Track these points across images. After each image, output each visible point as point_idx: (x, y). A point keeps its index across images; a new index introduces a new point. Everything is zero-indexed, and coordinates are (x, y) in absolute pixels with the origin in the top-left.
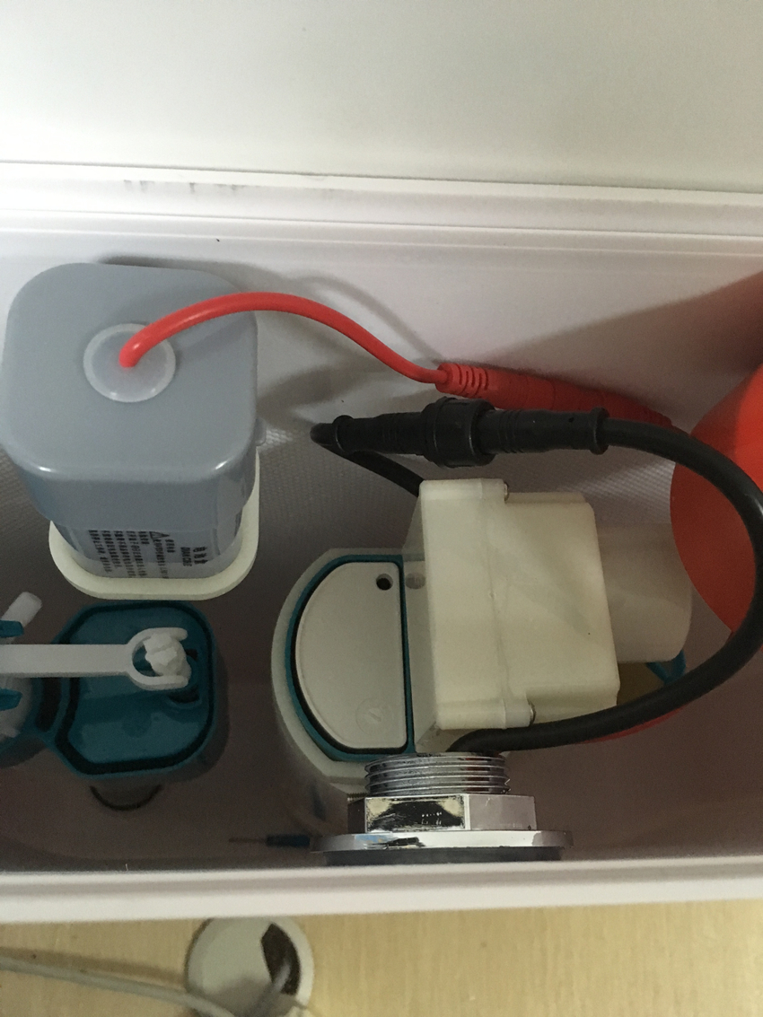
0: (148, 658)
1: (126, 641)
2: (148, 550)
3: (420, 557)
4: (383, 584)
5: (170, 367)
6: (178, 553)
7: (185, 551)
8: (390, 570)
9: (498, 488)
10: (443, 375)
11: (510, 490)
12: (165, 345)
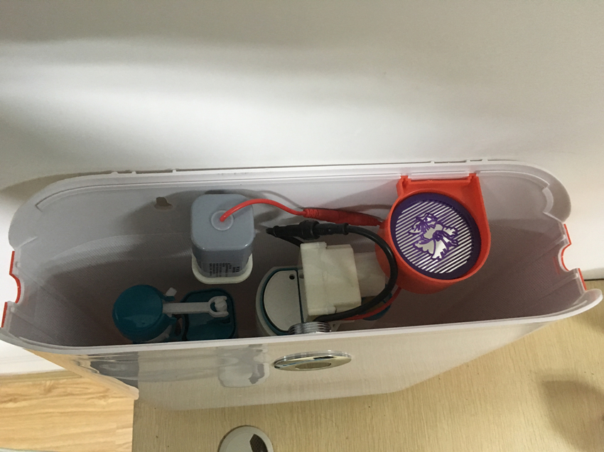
0: (216, 306)
1: (208, 301)
2: (224, 269)
3: (302, 268)
4: (292, 277)
5: (232, 221)
6: (232, 269)
7: (234, 268)
8: (294, 273)
9: (324, 244)
10: (305, 213)
11: (328, 245)
12: (231, 216)
